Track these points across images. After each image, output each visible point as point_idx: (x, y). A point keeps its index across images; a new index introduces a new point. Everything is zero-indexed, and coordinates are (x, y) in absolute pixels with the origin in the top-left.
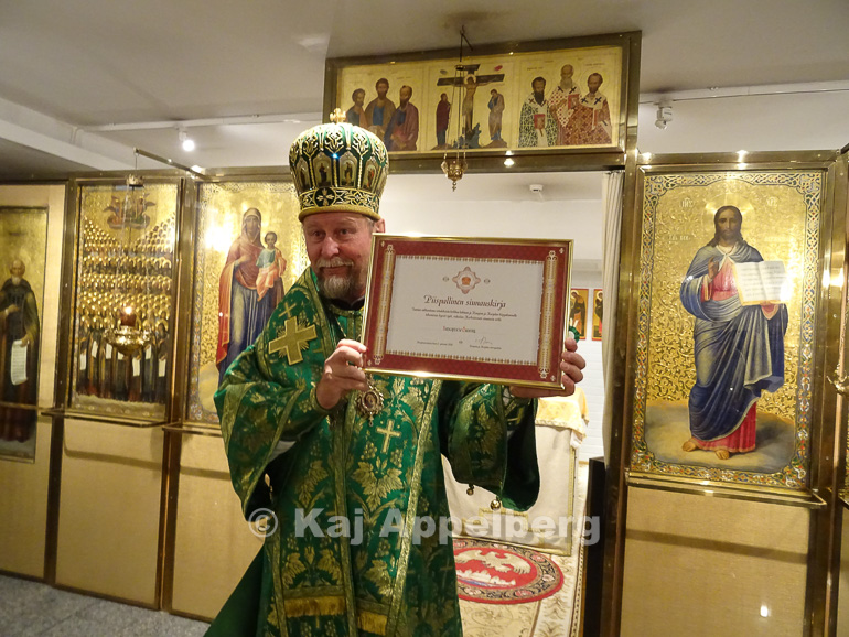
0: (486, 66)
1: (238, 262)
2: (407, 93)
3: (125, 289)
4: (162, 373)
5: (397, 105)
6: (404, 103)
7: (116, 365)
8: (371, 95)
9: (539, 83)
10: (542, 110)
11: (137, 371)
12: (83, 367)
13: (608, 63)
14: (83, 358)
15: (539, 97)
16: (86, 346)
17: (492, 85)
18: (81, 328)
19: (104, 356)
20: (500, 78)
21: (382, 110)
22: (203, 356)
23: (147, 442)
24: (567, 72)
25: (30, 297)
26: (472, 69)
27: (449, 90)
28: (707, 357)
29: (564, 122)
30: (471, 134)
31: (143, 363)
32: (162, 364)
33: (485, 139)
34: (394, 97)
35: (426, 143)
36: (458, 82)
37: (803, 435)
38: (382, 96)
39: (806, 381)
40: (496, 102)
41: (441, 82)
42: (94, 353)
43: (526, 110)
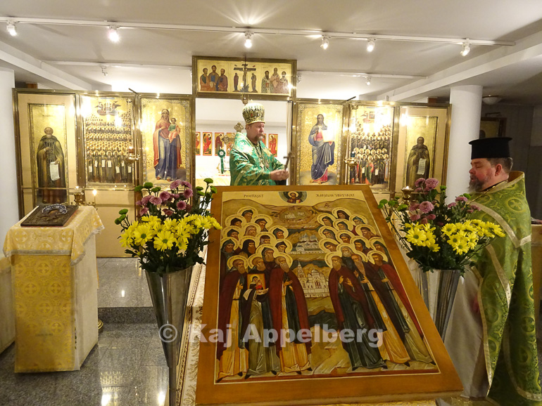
0: (250, 65)
1: (160, 129)
2: (223, 71)
3: (109, 139)
4: (130, 171)
5: (220, 75)
6: (222, 75)
7: (108, 170)
8: (210, 71)
9: (267, 73)
10: (268, 82)
11: (118, 171)
12: (91, 171)
13: (287, 68)
14: (90, 168)
15: (267, 77)
16: (91, 163)
17: (252, 72)
18: (88, 155)
19: (101, 166)
20: (255, 70)
21: (214, 76)
22: (148, 164)
23: (127, 197)
24: (276, 70)
25: (57, 144)
26: (246, 65)
27: (238, 72)
28: (315, 156)
29: (275, 86)
30: (246, 88)
31: (121, 168)
32: (129, 168)
33: (250, 89)
34: (219, 72)
35: (230, 89)
36: (241, 69)
37: (338, 176)
38: (214, 71)
39: (339, 162)
40: (254, 77)
41: (235, 69)
42: (96, 165)
43: (263, 81)
